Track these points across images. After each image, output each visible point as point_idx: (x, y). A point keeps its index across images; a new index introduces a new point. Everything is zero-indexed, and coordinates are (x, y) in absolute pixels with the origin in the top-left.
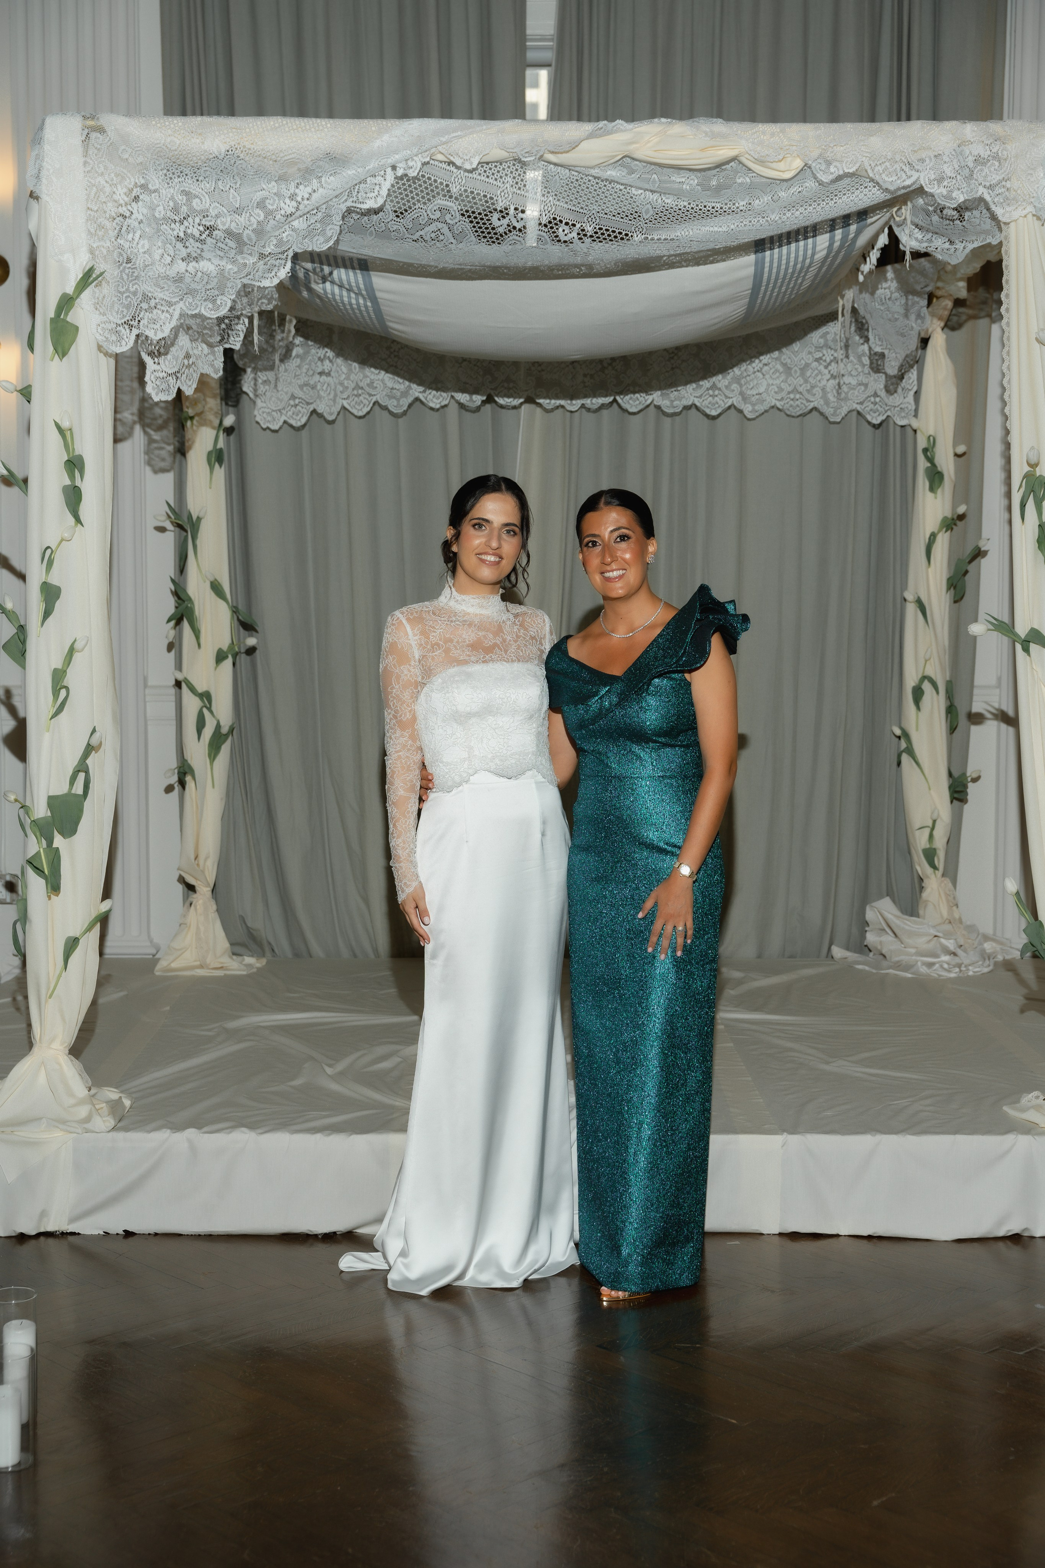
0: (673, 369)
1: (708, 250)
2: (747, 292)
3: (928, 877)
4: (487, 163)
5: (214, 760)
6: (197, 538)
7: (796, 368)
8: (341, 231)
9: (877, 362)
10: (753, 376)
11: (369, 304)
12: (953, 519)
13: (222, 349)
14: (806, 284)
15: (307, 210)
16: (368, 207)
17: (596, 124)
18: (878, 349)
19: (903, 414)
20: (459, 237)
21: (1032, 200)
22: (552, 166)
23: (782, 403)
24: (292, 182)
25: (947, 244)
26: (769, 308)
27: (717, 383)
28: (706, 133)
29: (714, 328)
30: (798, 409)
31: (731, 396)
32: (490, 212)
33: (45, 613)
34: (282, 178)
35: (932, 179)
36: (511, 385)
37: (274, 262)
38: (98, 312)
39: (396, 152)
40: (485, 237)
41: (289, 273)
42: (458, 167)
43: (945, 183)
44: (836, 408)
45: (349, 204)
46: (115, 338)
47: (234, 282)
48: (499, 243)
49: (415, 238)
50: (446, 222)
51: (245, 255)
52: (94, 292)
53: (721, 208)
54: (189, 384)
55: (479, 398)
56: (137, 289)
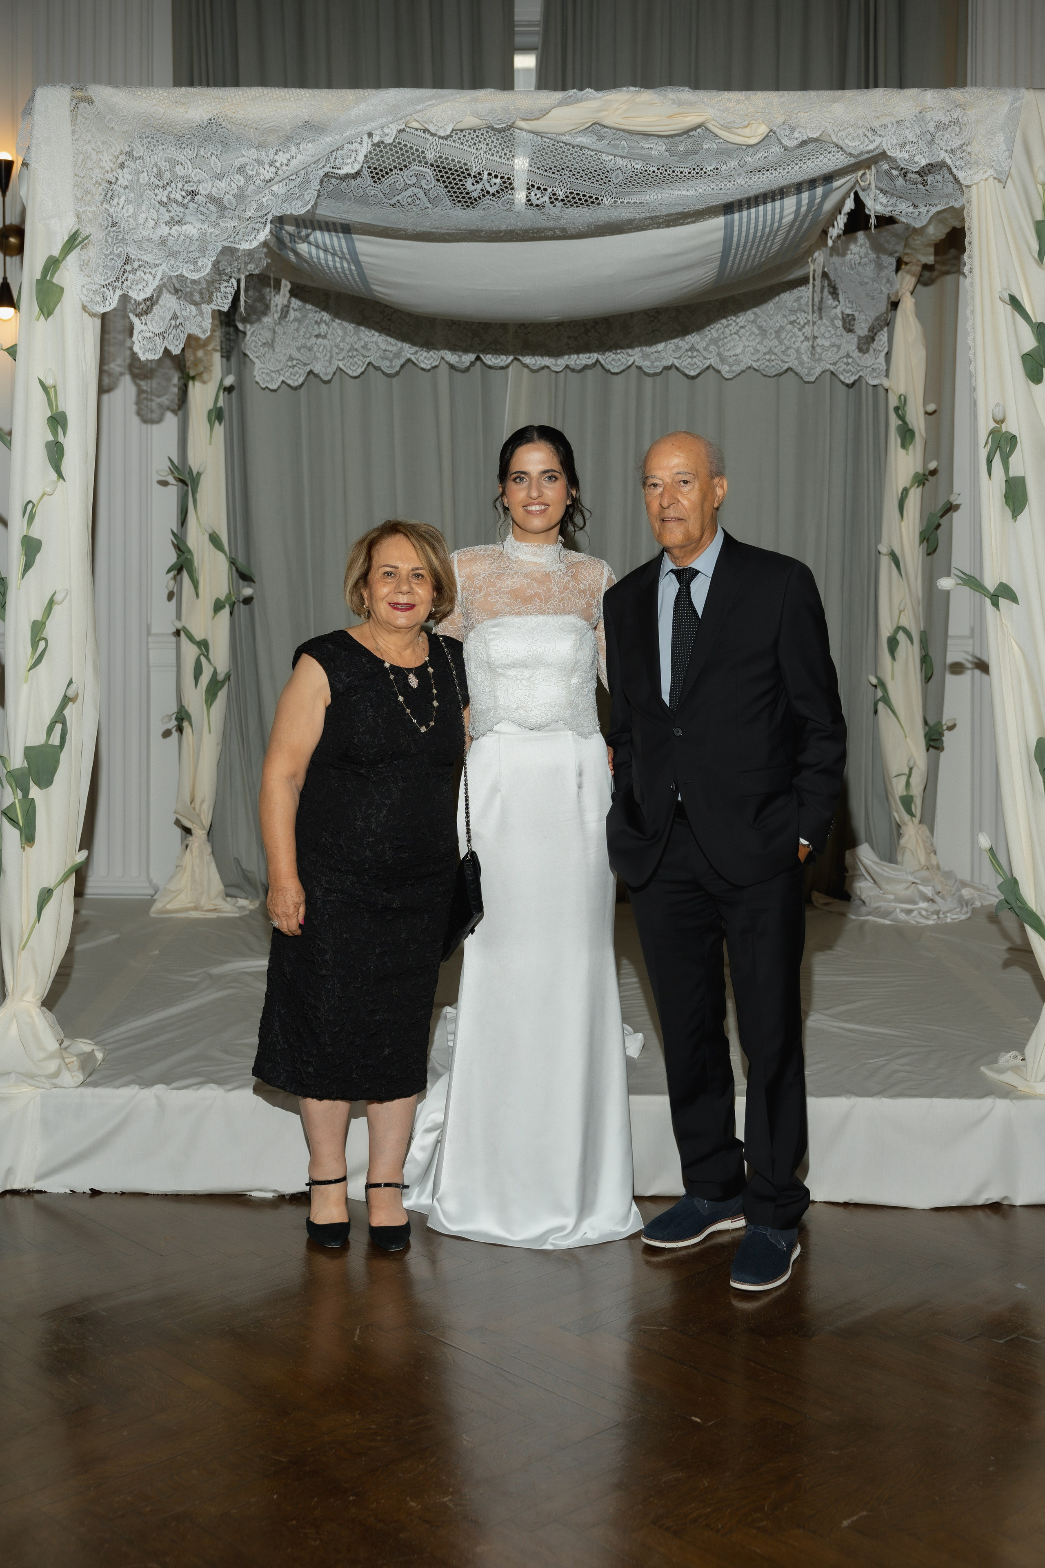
0: (653, 331)
1: (676, 213)
2: (718, 255)
3: (905, 824)
4: (462, 131)
5: (211, 706)
6: (197, 492)
7: (771, 330)
8: (318, 196)
9: (848, 323)
10: (730, 338)
11: (353, 268)
12: (924, 475)
13: (210, 311)
14: (776, 248)
15: (286, 175)
16: (346, 172)
17: (567, 93)
18: (848, 311)
19: (875, 375)
20: (435, 201)
21: (993, 164)
22: (524, 133)
23: (758, 364)
24: (271, 149)
25: (912, 208)
26: (741, 270)
27: (696, 345)
28: (673, 100)
29: (686, 290)
30: (774, 369)
31: (708, 357)
32: (464, 177)
33: (25, 565)
34: (261, 146)
35: (894, 143)
36: (499, 347)
37: (254, 225)
38: (83, 274)
39: (372, 120)
40: (460, 201)
41: (267, 236)
42: (433, 135)
43: (907, 148)
44: (810, 369)
45: (327, 169)
46: (99, 299)
47: (215, 245)
48: (473, 207)
49: (392, 202)
50: (421, 187)
51: (226, 219)
52: (80, 255)
53: (689, 173)
54: (177, 343)
55: (468, 358)
56: (121, 252)
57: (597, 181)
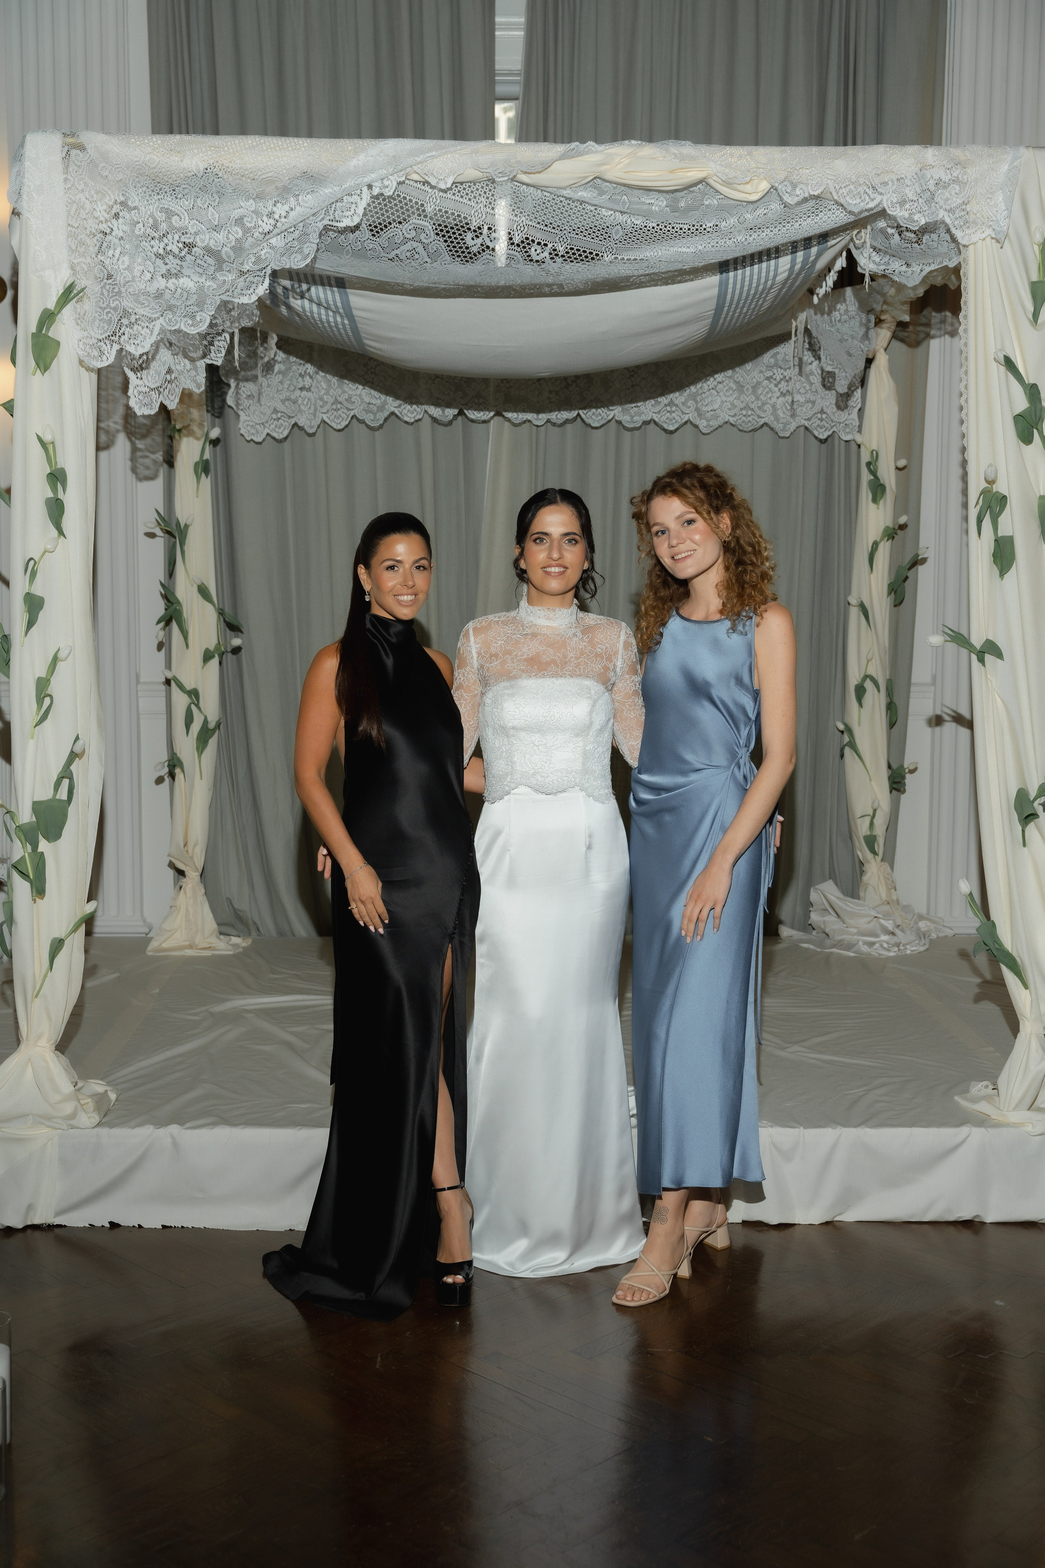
0: (633, 386)
1: (675, 271)
2: (710, 312)
3: (868, 862)
4: (462, 183)
5: (201, 753)
6: (185, 544)
7: (748, 386)
8: (318, 250)
9: (828, 380)
10: (708, 393)
11: (346, 322)
12: (894, 529)
13: (204, 365)
14: (766, 305)
15: (284, 228)
16: (345, 226)
17: (568, 145)
18: (829, 369)
19: (848, 430)
20: (434, 256)
21: (991, 223)
22: (525, 187)
23: (735, 419)
24: (270, 201)
25: (904, 266)
26: (731, 327)
27: (674, 399)
28: (675, 154)
29: (677, 347)
30: (750, 424)
31: (687, 412)
32: (464, 231)
33: (29, 623)
34: (260, 197)
35: (894, 202)
36: (481, 401)
37: (252, 279)
38: (79, 328)
39: (372, 171)
40: (459, 256)
41: (267, 290)
42: (433, 187)
43: (907, 206)
44: (786, 424)
45: (326, 222)
46: (96, 353)
47: (213, 299)
48: (472, 262)
49: (390, 256)
50: (420, 242)
51: (224, 272)
52: (75, 308)
53: (689, 229)
54: (172, 398)
55: (451, 412)
56: (117, 305)
57: (597, 236)
